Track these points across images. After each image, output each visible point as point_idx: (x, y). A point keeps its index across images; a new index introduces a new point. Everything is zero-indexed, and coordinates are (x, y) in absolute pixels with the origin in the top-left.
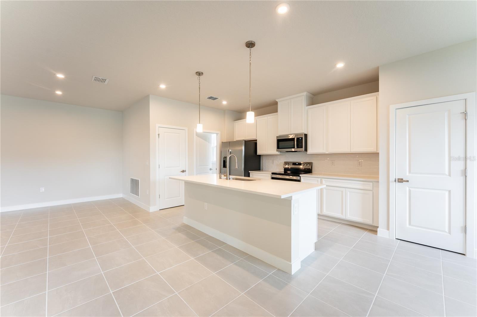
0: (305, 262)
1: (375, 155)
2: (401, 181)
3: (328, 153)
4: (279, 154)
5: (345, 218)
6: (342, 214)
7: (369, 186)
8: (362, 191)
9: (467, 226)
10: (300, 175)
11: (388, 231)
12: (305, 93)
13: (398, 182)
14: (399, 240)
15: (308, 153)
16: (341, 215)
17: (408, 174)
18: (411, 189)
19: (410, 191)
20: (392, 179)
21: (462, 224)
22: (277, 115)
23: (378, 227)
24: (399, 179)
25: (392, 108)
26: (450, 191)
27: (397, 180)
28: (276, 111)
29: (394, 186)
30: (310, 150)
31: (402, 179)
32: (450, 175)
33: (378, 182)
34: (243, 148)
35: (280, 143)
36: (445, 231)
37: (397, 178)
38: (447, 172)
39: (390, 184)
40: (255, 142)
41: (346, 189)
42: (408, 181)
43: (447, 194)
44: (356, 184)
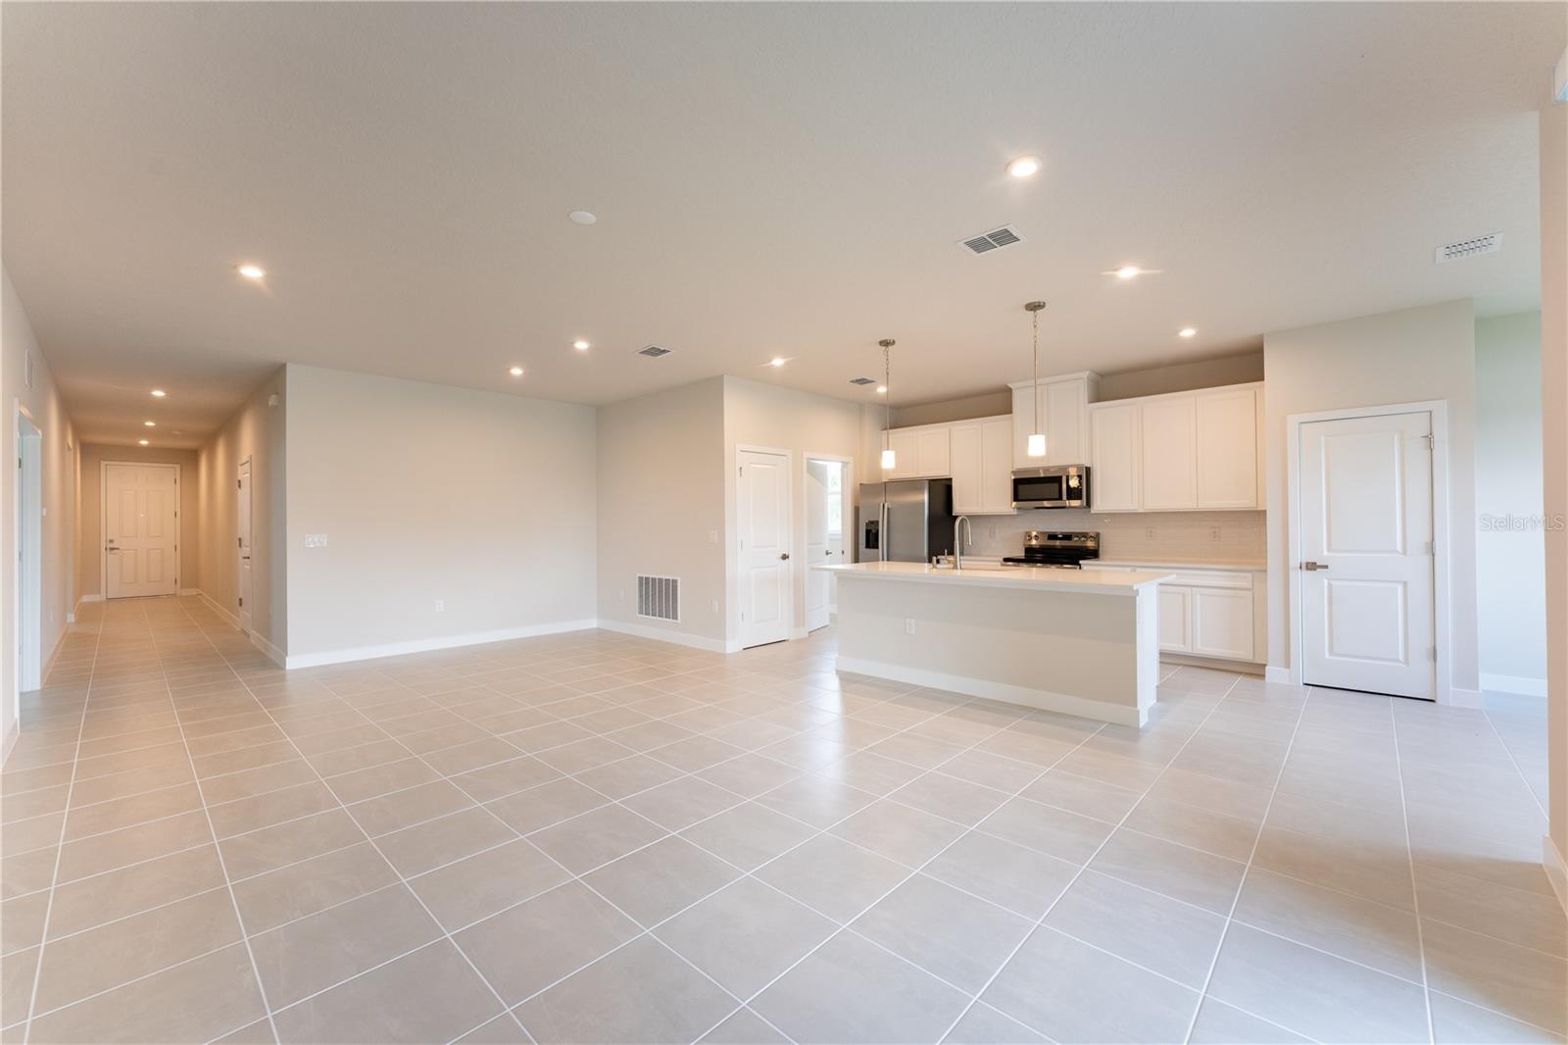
0: (1151, 711)
1: (1258, 516)
2: (1312, 566)
3: (1142, 511)
4: (1015, 513)
5: (1190, 651)
6: (1184, 644)
7: (1244, 580)
8: (1229, 592)
9: (1438, 648)
10: (1081, 562)
11: (1287, 670)
12: (1088, 373)
13: (1307, 569)
14: (1311, 687)
15: (1092, 512)
16: (1182, 646)
17: (1325, 552)
18: (1333, 583)
19: (1330, 586)
20: (1294, 562)
21: (1428, 645)
22: (1012, 419)
23: (1265, 665)
24: (1307, 563)
25: (1293, 421)
26: (1405, 584)
27: (1304, 566)
28: (1008, 410)
29: (1300, 579)
30: (1099, 504)
31: (1315, 563)
32: (1405, 552)
33: (1266, 571)
34: (926, 497)
35: (1020, 487)
36: (1398, 661)
37: (1304, 561)
38: (1399, 548)
39: (1292, 574)
40: (948, 483)
41: (1194, 589)
42: (1326, 567)
43: (1400, 588)
44: (1213, 578)
